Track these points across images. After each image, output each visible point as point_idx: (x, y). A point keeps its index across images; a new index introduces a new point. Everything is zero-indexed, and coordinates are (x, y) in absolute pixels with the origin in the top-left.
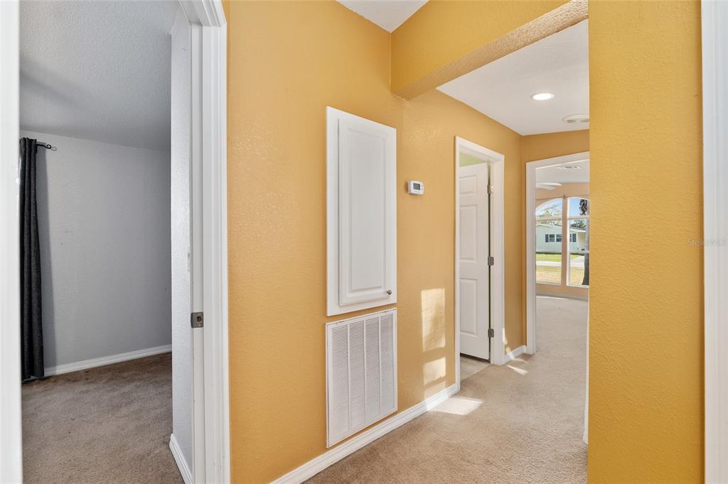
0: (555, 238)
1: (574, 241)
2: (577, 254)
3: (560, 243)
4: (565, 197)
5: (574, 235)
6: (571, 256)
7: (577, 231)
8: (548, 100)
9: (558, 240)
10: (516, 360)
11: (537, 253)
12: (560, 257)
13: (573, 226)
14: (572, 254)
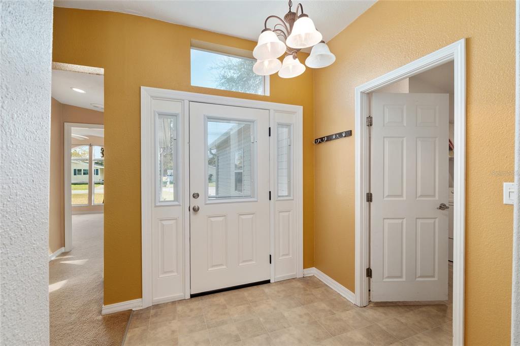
0: (82, 172)
1: (97, 174)
2: (99, 184)
3: (87, 176)
4: (91, 145)
5: (97, 170)
6: (95, 185)
7: (99, 167)
8: (82, 93)
9: (84, 174)
10: (57, 258)
11: (72, 184)
12: (87, 186)
13: (96, 163)
14: (96, 184)
